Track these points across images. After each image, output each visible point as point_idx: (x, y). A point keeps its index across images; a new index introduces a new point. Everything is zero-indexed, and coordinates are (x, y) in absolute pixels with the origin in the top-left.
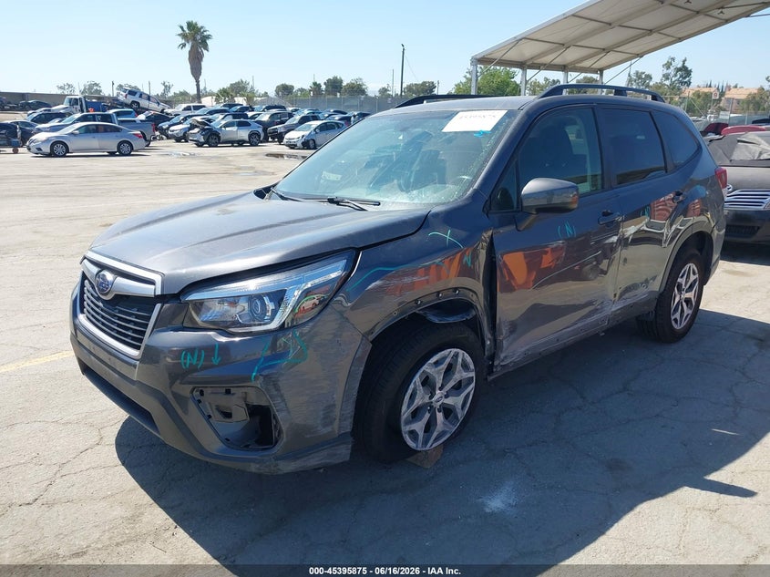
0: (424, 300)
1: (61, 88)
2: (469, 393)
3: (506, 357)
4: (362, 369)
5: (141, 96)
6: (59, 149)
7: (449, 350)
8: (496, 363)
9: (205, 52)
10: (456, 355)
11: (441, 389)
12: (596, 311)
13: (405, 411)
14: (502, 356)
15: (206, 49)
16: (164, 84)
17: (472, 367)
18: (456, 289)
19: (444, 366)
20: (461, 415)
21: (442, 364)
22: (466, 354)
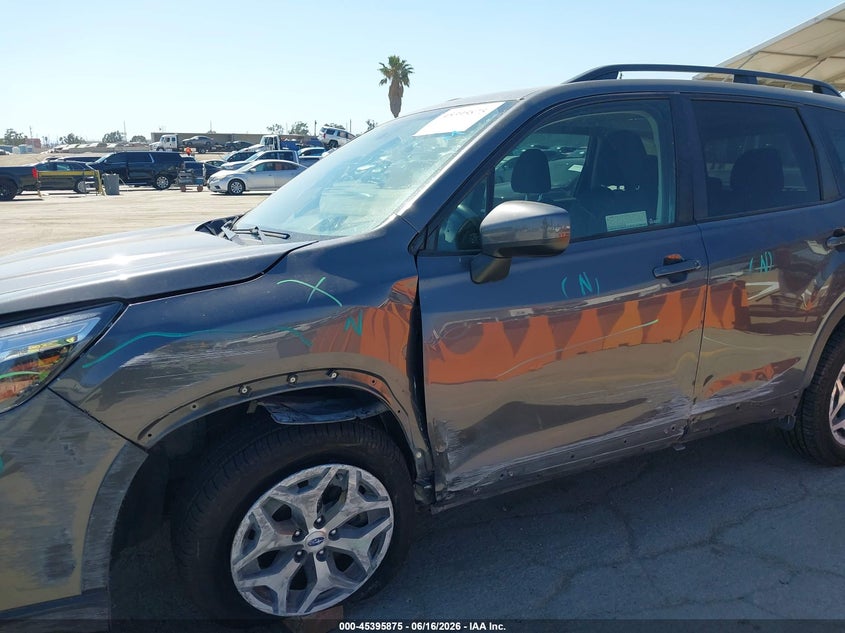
0: (255, 387)
1: (271, 129)
2: (382, 535)
3: (457, 480)
4: (123, 492)
5: (339, 134)
6: (237, 187)
7: (325, 467)
8: (439, 488)
9: (405, 87)
10: (344, 475)
11: (318, 525)
12: (654, 414)
13: (239, 558)
14: (449, 477)
15: (407, 82)
16: (368, 123)
17: (383, 492)
18: (330, 371)
19: (317, 492)
20: (369, 566)
21: (312, 488)
22: (365, 474)
